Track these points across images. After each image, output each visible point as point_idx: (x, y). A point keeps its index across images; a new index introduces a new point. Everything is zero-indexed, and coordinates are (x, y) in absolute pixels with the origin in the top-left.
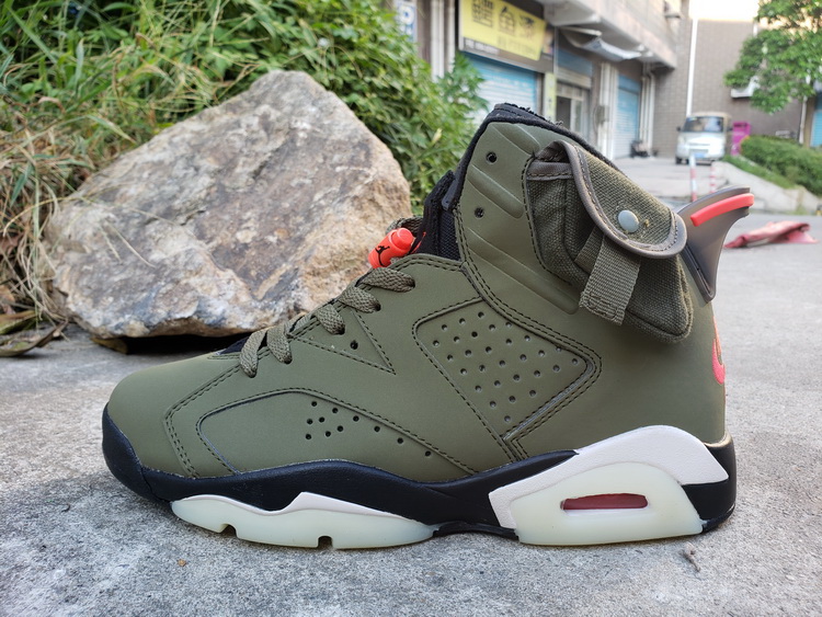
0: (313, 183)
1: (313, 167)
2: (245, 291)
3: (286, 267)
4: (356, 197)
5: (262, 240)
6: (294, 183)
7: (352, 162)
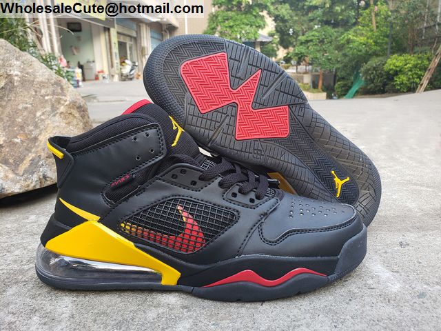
0: (32, 106)
1: (30, 97)
2: (10, 172)
3: (31, 156)
4: (62, 113)
5: (11, 141)
6: (20, 107)
7: (54, 93)
